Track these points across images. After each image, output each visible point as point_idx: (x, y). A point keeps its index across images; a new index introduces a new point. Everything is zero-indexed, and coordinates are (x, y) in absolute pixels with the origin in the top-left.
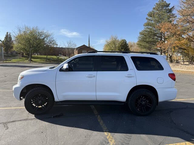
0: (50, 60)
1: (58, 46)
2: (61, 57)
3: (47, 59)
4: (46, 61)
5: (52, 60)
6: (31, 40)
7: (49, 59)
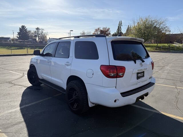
0: (161, 48)
1: (171, 33)
2: (174, 45)
3: (157, 47)
4: (156, 49)
5: (163, 48)
6: (142, 29)
7: (159, 47)
